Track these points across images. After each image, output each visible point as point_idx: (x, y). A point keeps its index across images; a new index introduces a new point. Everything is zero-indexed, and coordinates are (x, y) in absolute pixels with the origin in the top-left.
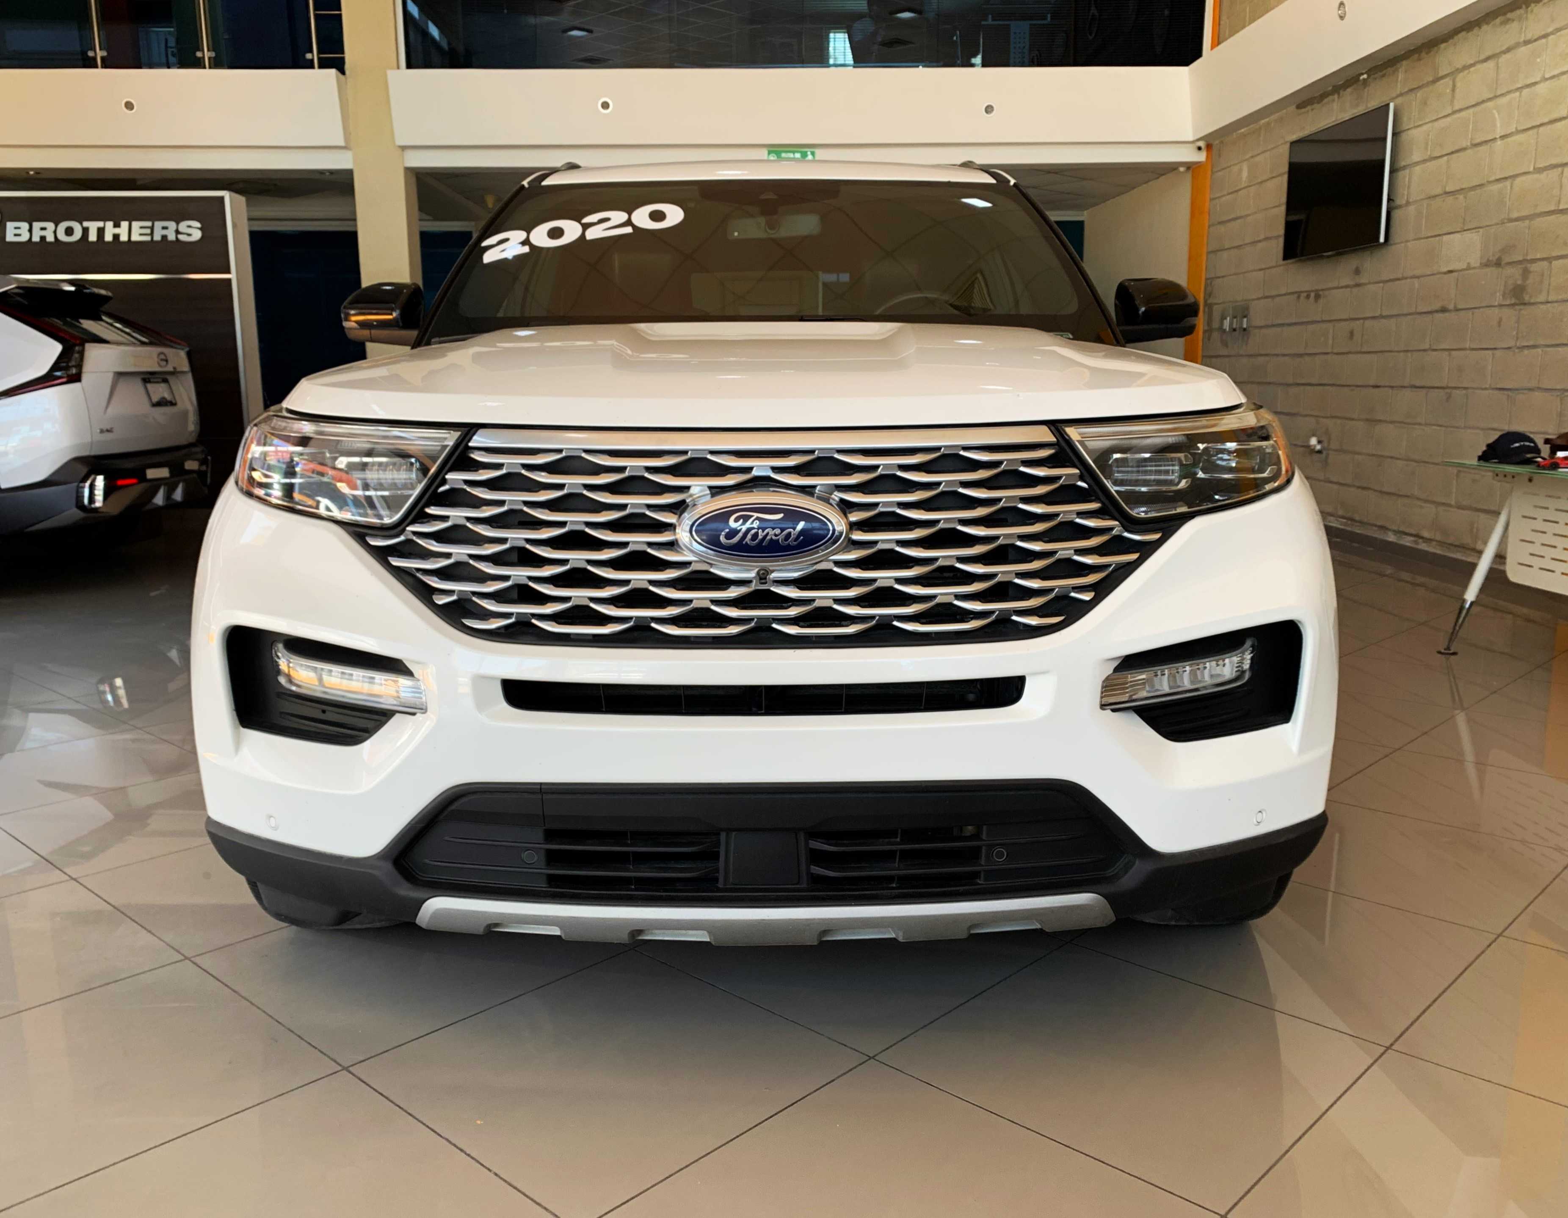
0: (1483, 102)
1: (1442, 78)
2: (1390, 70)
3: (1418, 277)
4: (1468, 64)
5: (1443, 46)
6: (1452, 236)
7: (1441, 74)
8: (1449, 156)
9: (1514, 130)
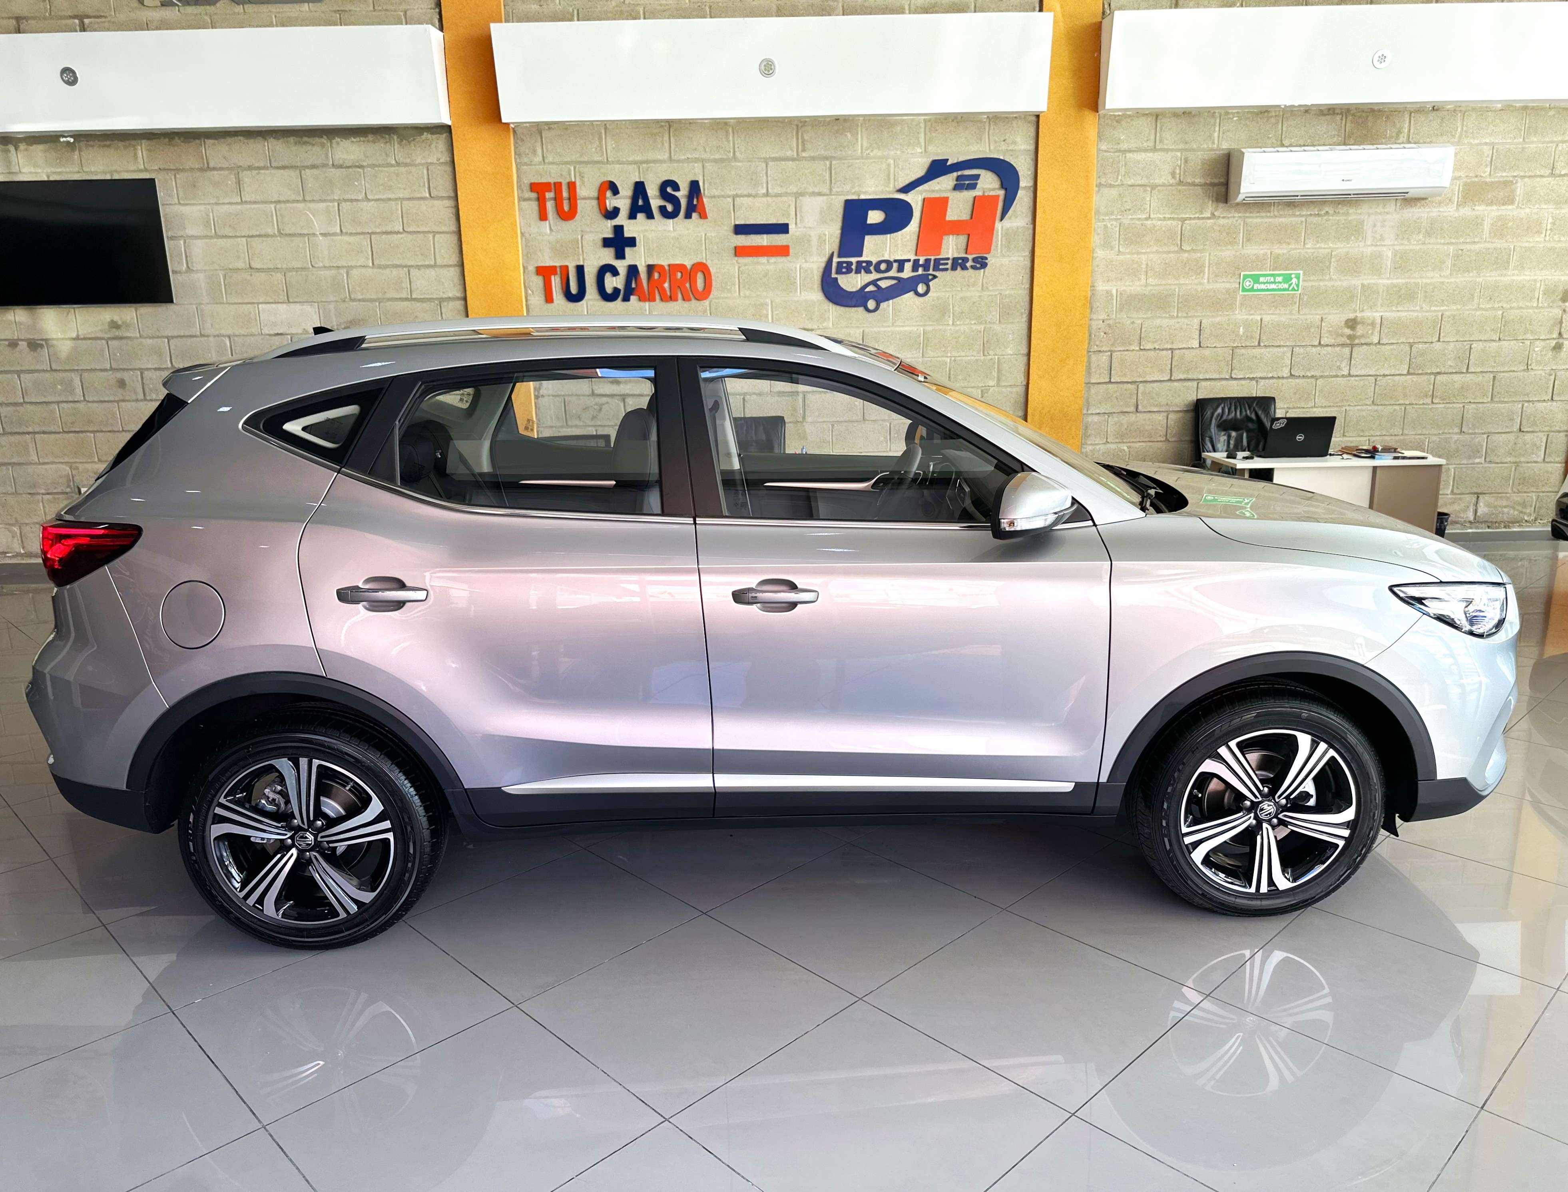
0: (288, 201)
1: (214, 169)
2: (121, 144)
3: (229, 337)
4: (256, 165)
5: (209, 142)
6: (274, 306)
7: (212, 165)
8: (249, 239)
9: (338, 231)
